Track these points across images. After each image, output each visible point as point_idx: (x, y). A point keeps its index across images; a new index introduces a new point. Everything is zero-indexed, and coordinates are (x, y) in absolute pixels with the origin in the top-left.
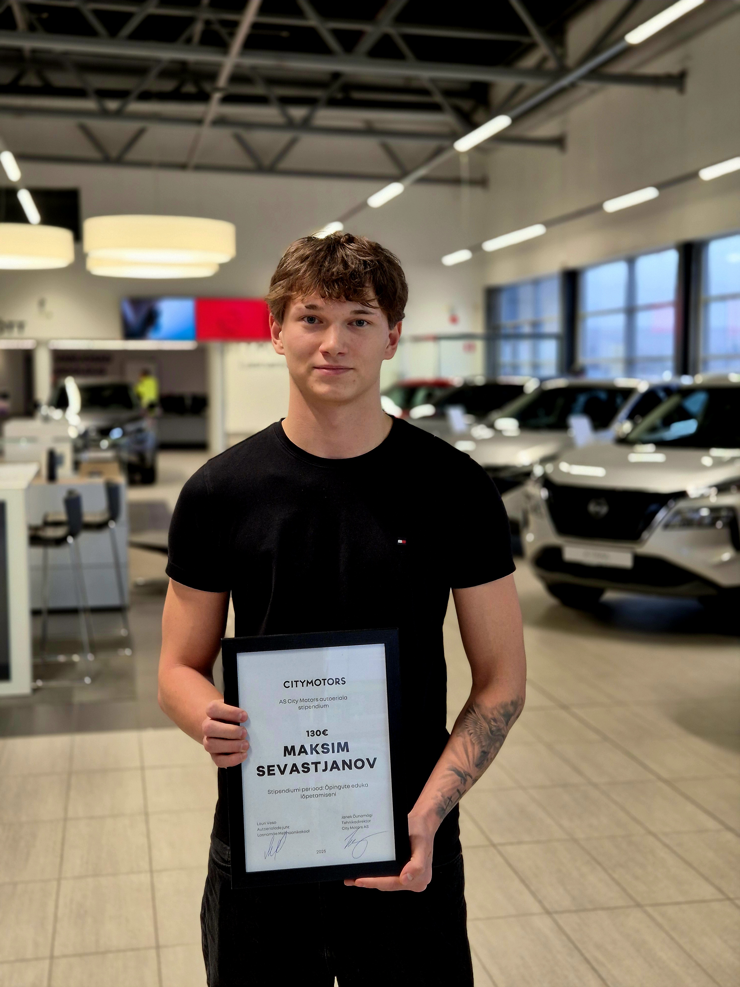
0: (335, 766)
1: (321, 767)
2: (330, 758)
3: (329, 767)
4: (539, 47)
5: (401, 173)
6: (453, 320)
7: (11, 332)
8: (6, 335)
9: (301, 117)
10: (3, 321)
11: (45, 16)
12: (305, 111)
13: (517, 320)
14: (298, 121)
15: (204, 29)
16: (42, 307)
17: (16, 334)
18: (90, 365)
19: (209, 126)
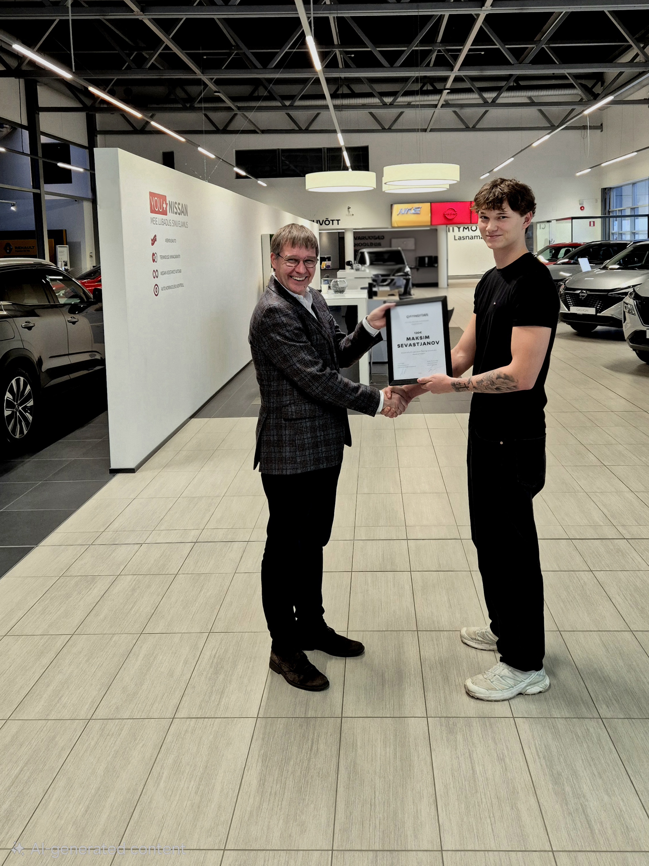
0: (424, 344)
1: (420, 344)
2: (423, 341)
3: (422, 344)
4: (633, 49)
5: (550, 126)
6: (582, 208)
7: (333, 224)
8: (330, 226)
9: (492, 98)
10: (329, 220)
11: (353, 56)
12: (493, 95)
13: (621, 207)
14: (490, 101)
15: (437, 55)
16: (349, 211)
17: (335, 226)
18: (373, 241)
19: (440, 108)
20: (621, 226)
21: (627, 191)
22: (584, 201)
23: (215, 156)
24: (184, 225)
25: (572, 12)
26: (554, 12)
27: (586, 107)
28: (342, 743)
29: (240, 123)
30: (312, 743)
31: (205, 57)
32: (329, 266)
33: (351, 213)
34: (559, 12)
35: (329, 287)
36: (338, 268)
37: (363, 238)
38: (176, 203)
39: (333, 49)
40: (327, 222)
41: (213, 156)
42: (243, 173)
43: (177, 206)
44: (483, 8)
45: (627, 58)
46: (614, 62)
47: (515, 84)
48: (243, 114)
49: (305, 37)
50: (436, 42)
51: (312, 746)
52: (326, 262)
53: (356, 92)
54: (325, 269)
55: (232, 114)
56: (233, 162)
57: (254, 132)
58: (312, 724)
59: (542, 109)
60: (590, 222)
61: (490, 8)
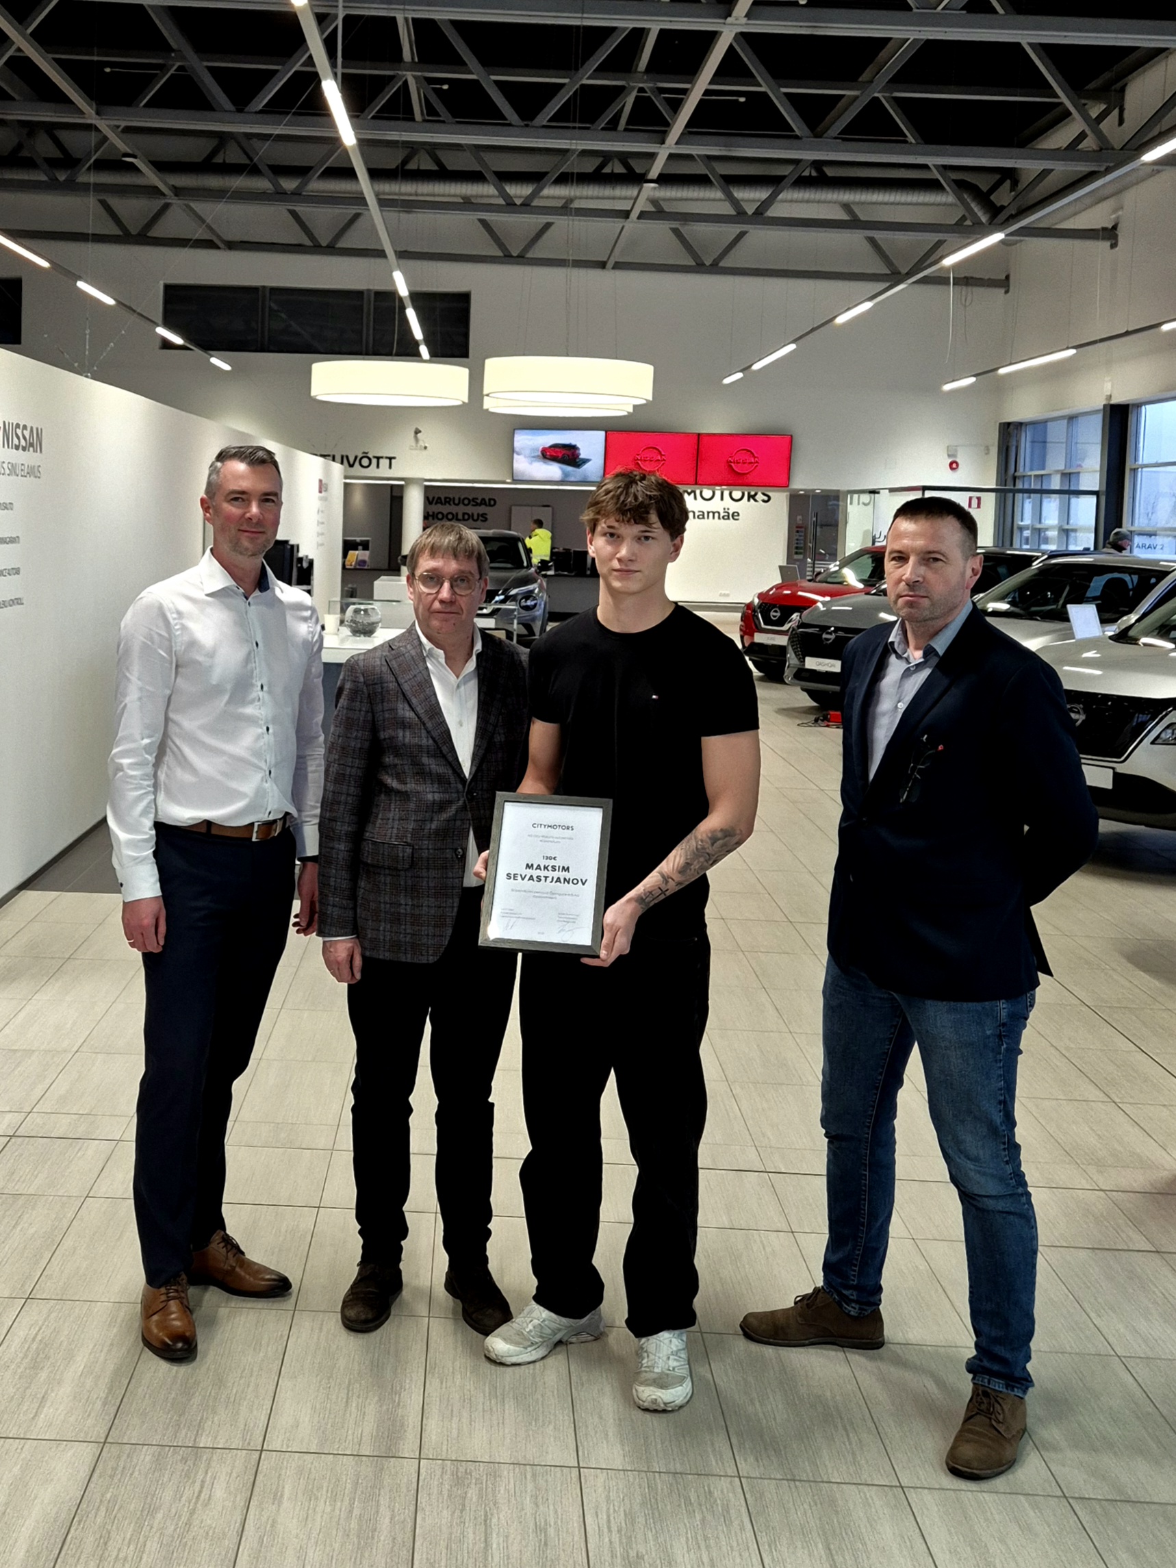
0: (558, 880)
1: (549, 879)
2: (556, 874)
3: (555, 880)
4: (1074, 119)
5: (889, 272)
6: (954, 466)
7: (378, 466)
8: (372, 471)
9: (758, 201)
10: (370, 456)
11: (446, 87)
12: (762, 194)
13: (1043, 469)
14: (750, 210)
15: (637, 97)
16: (417, 440)
17: (384, 471)
18: (470, 509)
19: (635, 219)
20: (1039, 514)
21: (1056, 432)
22: (958, 448)
23: (115, 299)
24: (33, 472)
25: (928, 41)
26: (890, 39)
27: (969, 238)
28: (256, 1489)
29: (176, 222)
30: (202, 1487)
31: (108, 70)
32: (364, 562)
33: (421, 443)
34: (904, 39)
35: (342, 622)
36: (386, 566)
37: (448, 501)
38: (18, 426)
39: (400, 73)
40: (365, 462)
41: (110, 301)
42: (177, 340)
43: (19, 432)
44: (729, 20)
45: (1061, 137)
46: (1030, 145)
47: (814, 174)
48: (188, 206)
49: (319, 82)
50: (636, 71)
51: (200, 1492)
52: (357, 552)
53: (449, 168)
54: (355, 569)
55: (158, 203)
56: (158, 312)
57: (209, 244)
58: (205, 1458)
59: (875, 236)
60: (970, 499)
61: (745, 20)
